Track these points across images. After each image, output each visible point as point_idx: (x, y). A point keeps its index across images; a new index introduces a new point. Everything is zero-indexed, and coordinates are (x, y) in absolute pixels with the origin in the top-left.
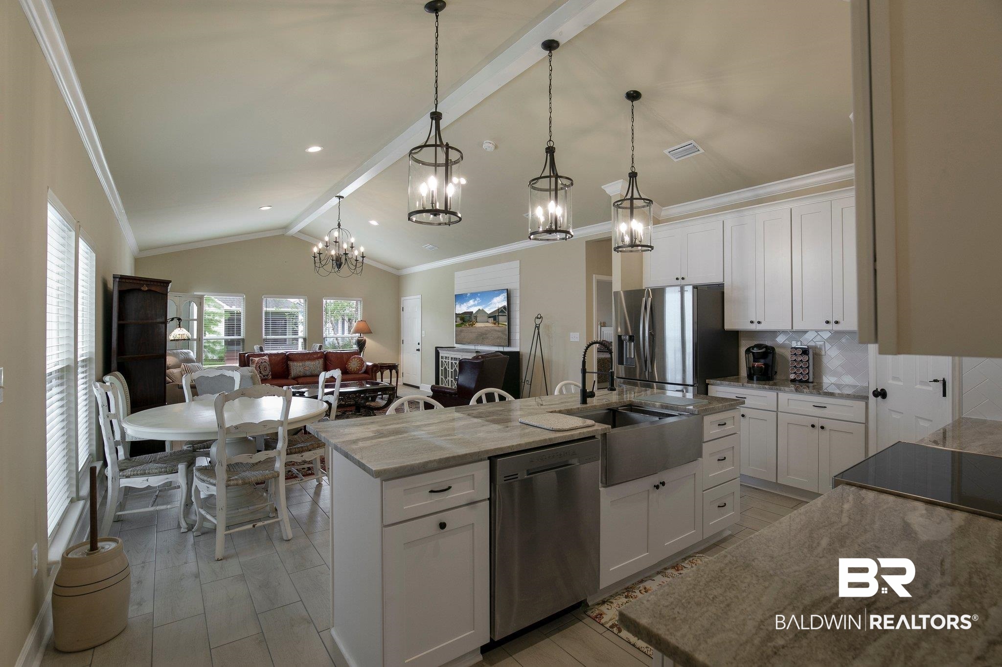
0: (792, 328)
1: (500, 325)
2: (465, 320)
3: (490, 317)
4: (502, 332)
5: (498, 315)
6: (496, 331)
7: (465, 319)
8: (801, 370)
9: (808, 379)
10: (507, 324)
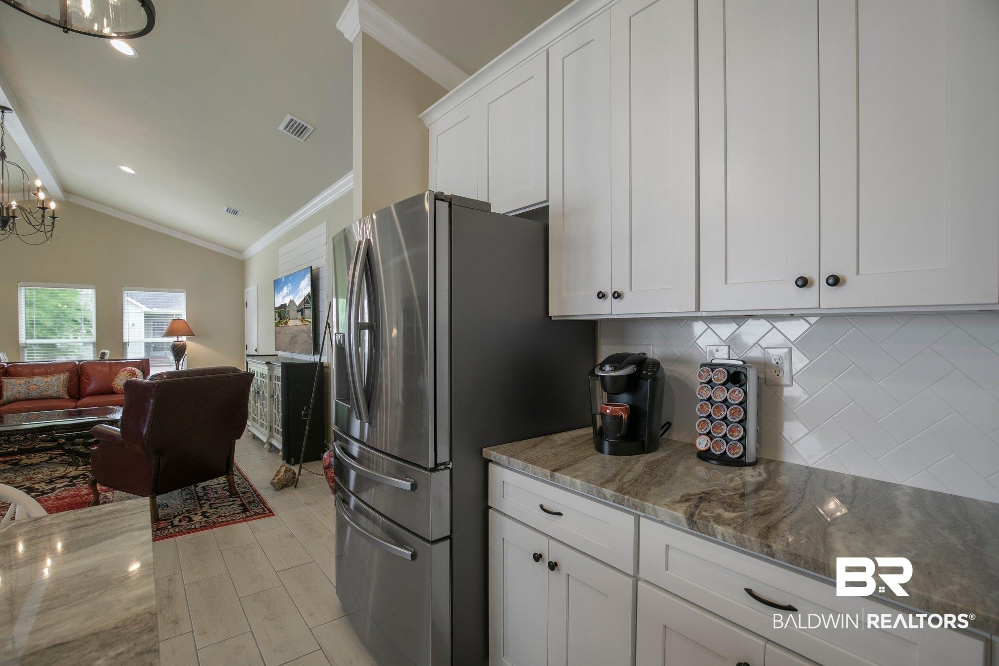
0: (698, 308)
1: (307, 323)
2: (282, 316)
3: (298, 311)
4: (308, 333)
5: (305, 308)
6: (302, 331)
7: (282, 313)
8: (725, 429)
9: (744, 455)
10: (311, 320)
